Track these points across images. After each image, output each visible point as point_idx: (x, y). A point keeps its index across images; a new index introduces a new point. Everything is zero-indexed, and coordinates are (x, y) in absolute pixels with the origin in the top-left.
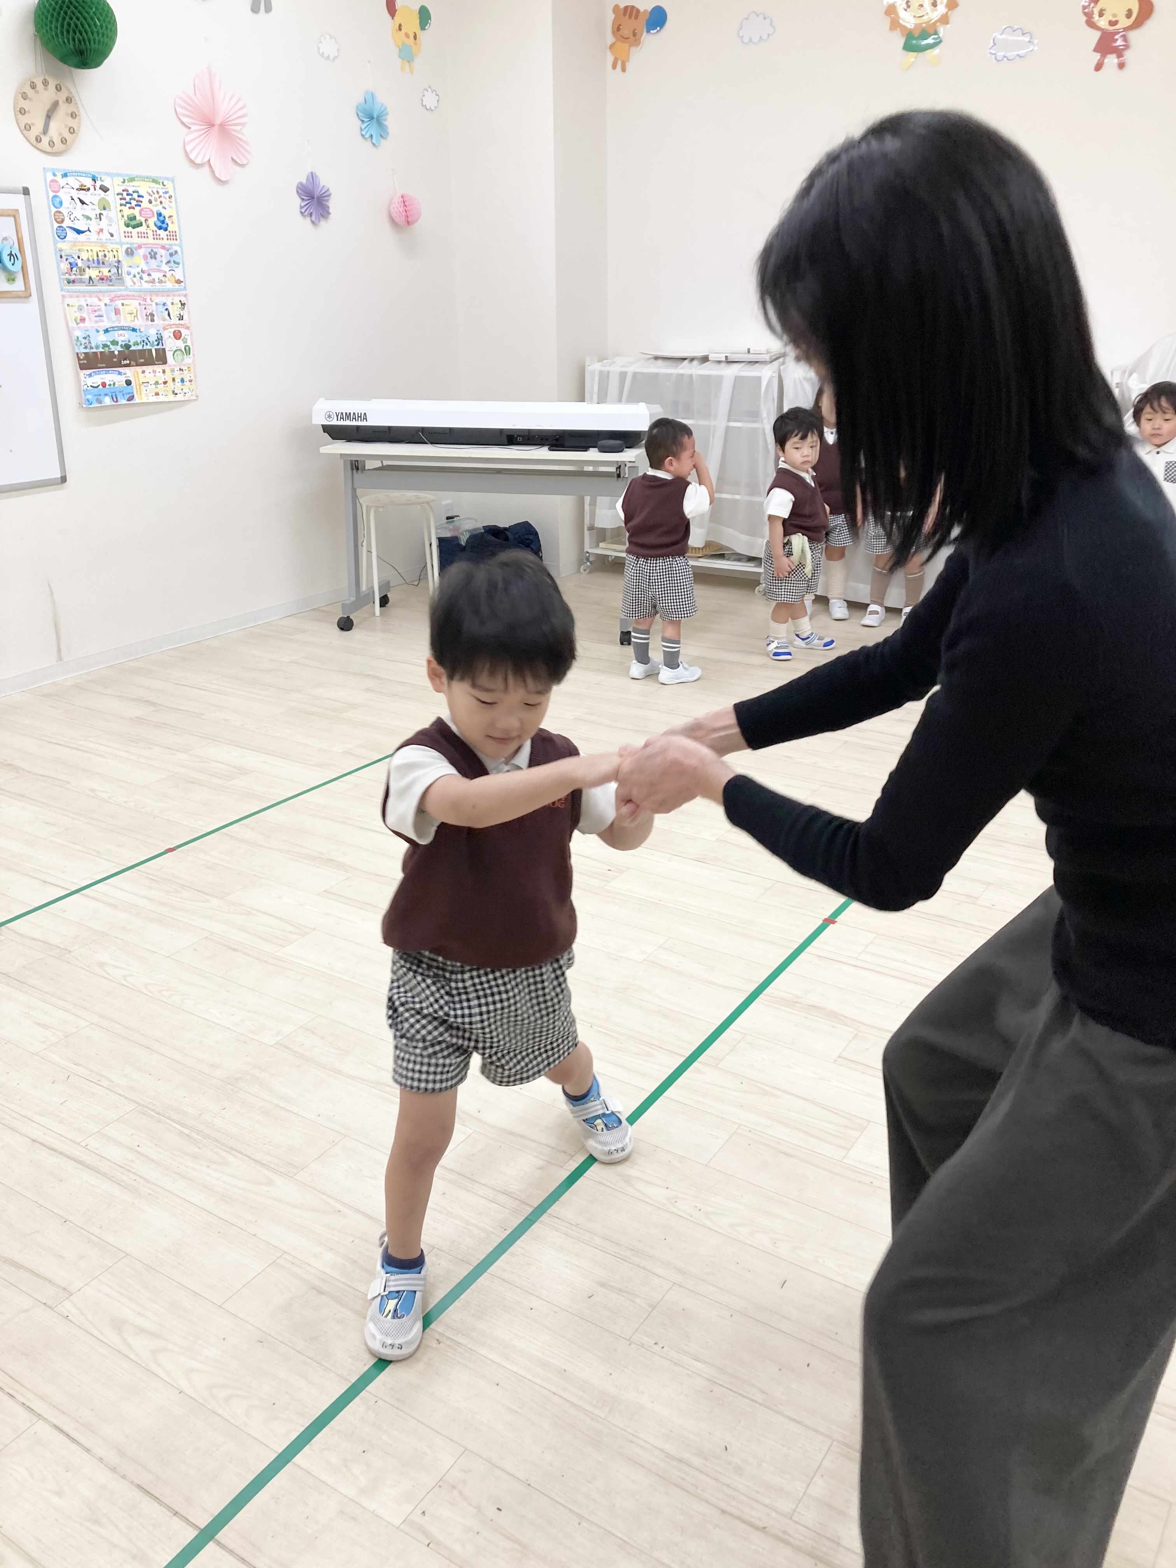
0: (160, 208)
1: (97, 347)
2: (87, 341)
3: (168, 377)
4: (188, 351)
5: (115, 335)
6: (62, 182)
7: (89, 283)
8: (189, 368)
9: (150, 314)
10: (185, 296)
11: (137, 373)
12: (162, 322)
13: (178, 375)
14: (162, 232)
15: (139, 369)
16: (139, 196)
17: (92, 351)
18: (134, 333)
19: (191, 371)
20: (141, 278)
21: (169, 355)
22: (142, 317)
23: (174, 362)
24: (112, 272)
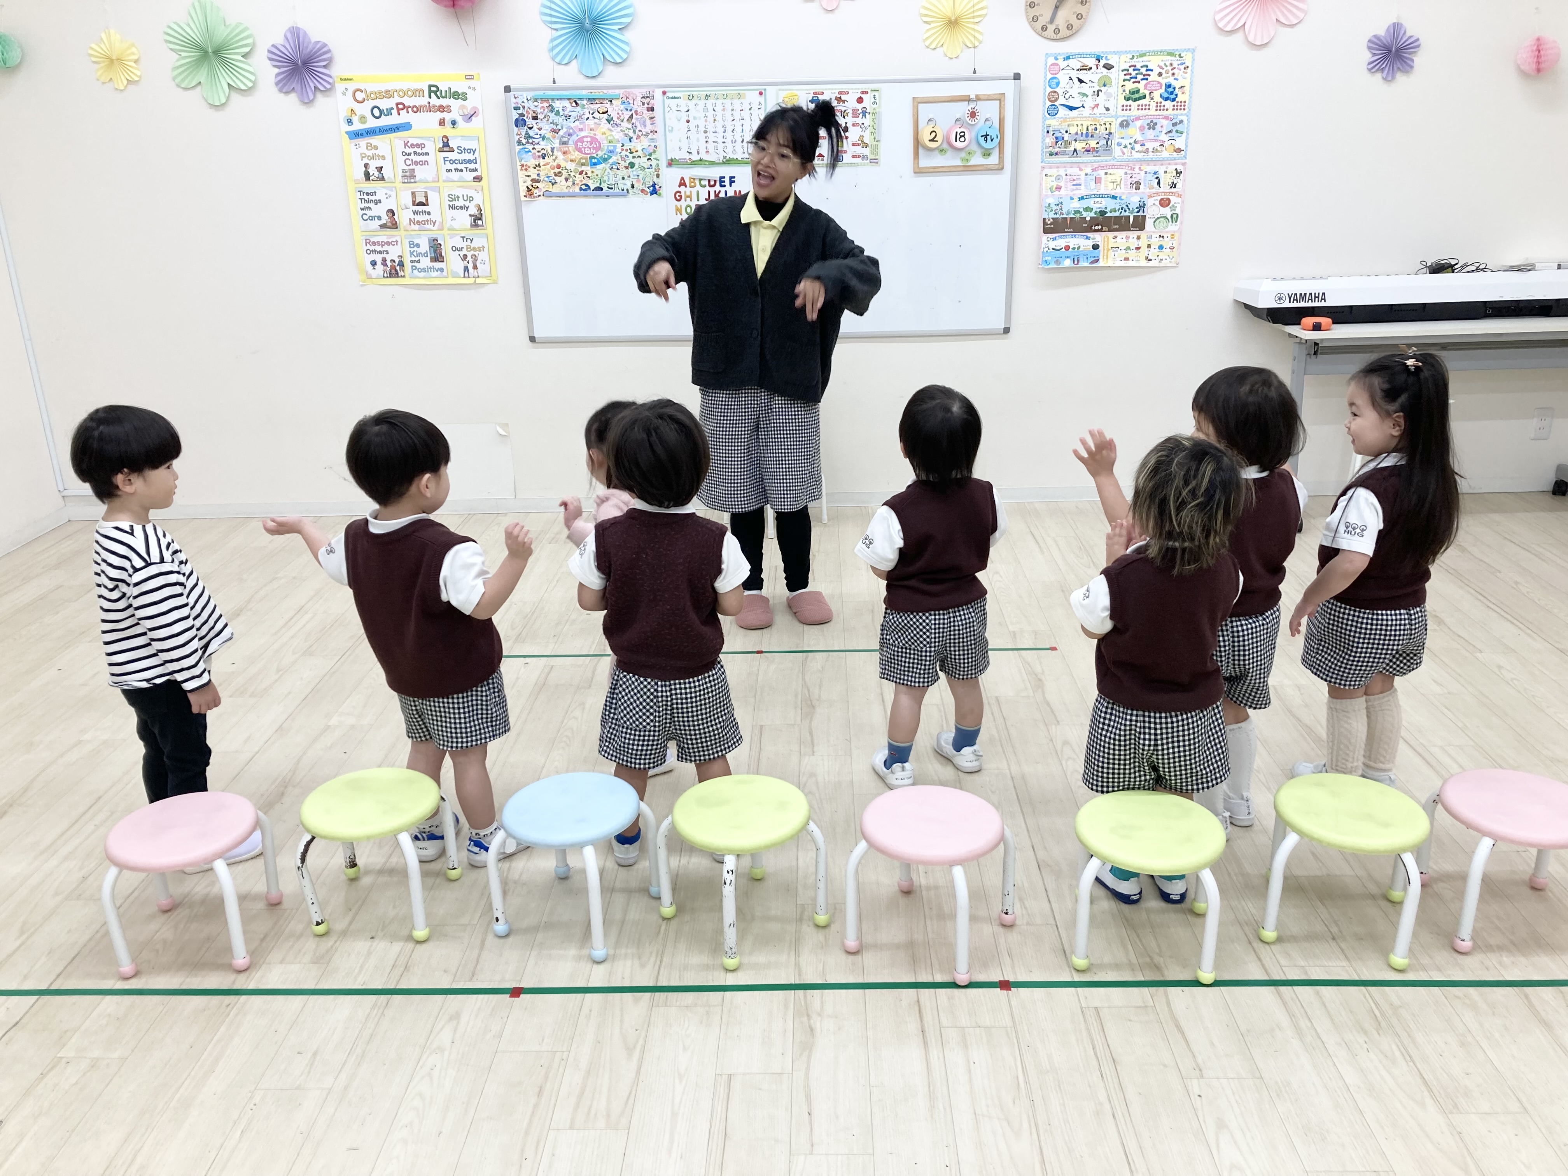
0: (1171, 80)
1: (1068, 213)
2: (1058, 208)
3: (1143, 243)
4: (1174, 218)
5: (1090, 203)
6: (1062, 64)
7: (1073, 155)
8: (1173, 235)
9: (1135, 183)
10: (1184, 164)
11: (1108, 239)
12: (1148, 190)
13: (1155, 242)
14: (1168, 104)
15: (1111, 235)
16: (1147, 70)
17: (1062, 216)
18: (1114, 201)
19: (1175, 239)
20: (1133, 148)
21: (1149, 223)
22: (1126, 185)
23: (1154, 229)
24: (1101, 144)
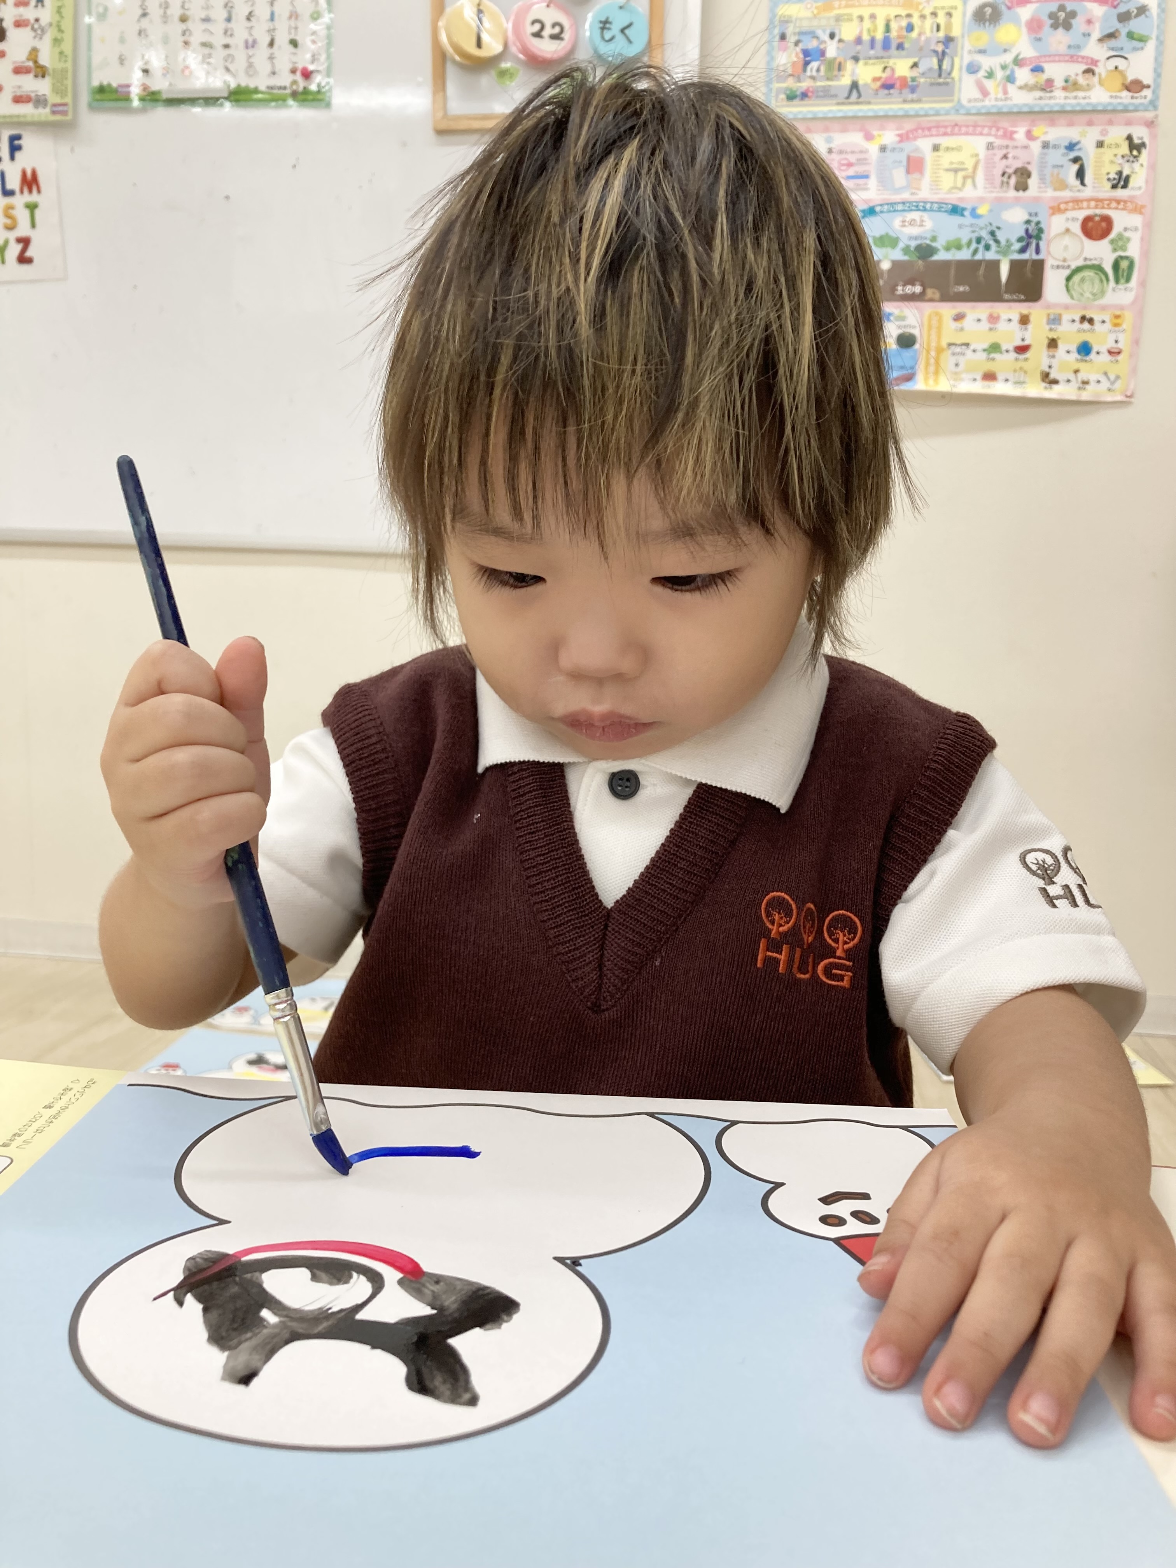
3: (1036, 334)
4: (1122, 270)
5: (894, 224)
7: (848, 97)
8: (1117, 317)
9: (1016, 172)
10: (1150, 124)
11: (940, 321)
12: (1050, 193)
13: (1070, 334)
15: (948, 310)
18: (956, 220)
19: (1124, 326)
20: (1011, 79)
21: (1053, 281)
22: (989, 179)
23: (1065, 299)
24: (922, 68)
